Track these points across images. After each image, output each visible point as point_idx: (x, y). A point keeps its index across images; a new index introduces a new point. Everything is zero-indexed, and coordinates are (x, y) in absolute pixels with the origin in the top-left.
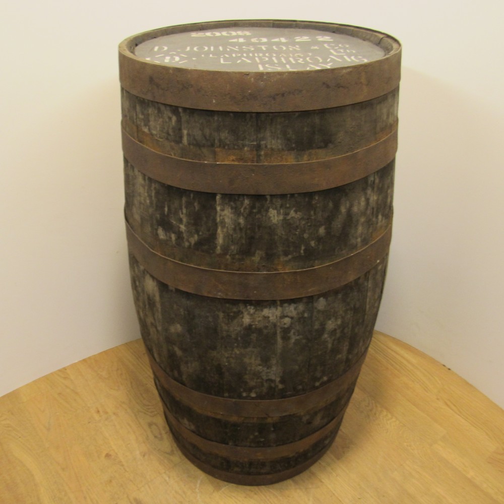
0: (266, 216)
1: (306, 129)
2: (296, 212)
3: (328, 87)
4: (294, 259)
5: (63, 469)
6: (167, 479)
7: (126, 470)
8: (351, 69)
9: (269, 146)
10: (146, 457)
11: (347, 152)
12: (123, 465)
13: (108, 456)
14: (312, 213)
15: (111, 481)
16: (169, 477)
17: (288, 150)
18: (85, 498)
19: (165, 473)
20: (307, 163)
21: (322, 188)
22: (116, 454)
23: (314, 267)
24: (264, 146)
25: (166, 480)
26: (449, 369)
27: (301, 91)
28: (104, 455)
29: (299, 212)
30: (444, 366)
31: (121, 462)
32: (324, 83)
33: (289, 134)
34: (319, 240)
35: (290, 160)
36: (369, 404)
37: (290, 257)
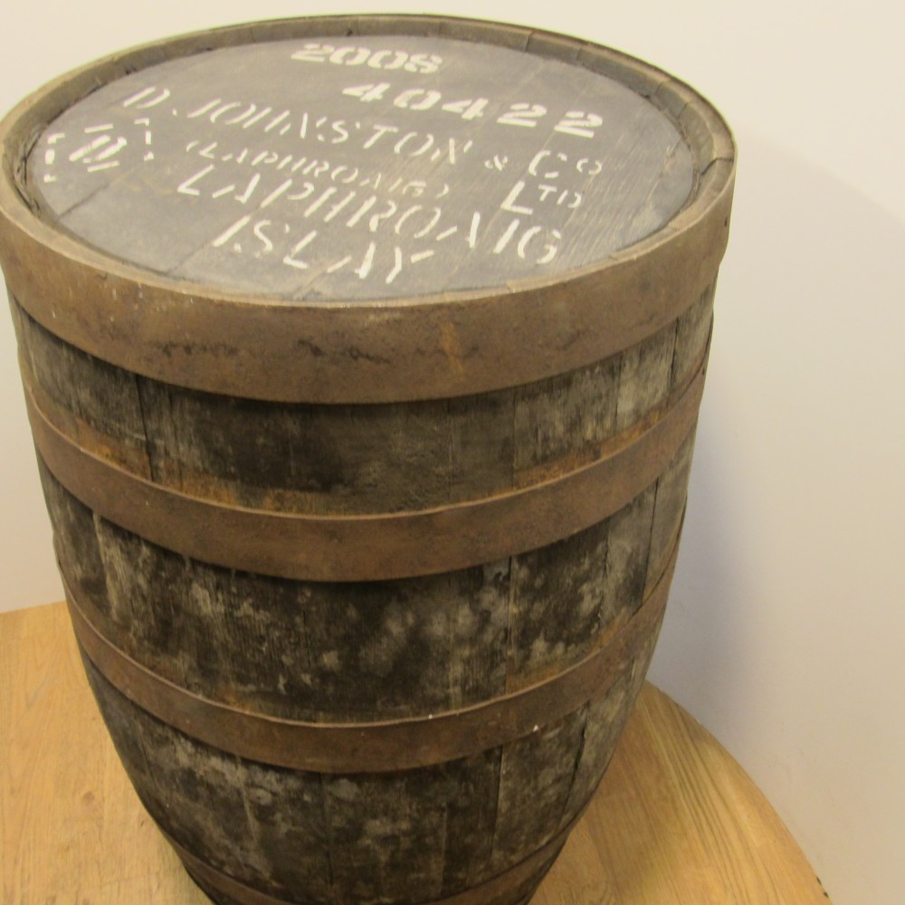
0: (187, 593)
1: (261, 441)
2: (256, 608)
3: (317, 351)
4: (264, 695)
5: (12, 792)
6: (155, 887)
7: (100, 839)
8: (397, 315)
9: (173, 454)
10: (144, 827)
11: (400, 509)
12: (101, 827)
13: (89, 797)
14: (298, 620)
15: (68, 849)
16: (159, 887)
17: (220, 476)
18: (16, 862)
19: (157, 874)
20: (271, 517)
21: (318, 577)
22: (104, 800)
23: (315, 722)
24: (162, 451)
25: (150, 890)
26: (826, 894)
27: (233, 352)
28: (83, 793)
29: (265, 609)
30: (818, 880)
31: (102, 818)
32: (302, 342)
33: (217, 441)
34: (324, 675)
35: (227, 500)
36: (601, 900)
37: (251, 687)
